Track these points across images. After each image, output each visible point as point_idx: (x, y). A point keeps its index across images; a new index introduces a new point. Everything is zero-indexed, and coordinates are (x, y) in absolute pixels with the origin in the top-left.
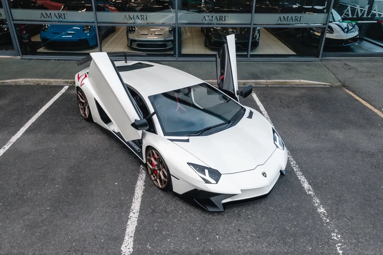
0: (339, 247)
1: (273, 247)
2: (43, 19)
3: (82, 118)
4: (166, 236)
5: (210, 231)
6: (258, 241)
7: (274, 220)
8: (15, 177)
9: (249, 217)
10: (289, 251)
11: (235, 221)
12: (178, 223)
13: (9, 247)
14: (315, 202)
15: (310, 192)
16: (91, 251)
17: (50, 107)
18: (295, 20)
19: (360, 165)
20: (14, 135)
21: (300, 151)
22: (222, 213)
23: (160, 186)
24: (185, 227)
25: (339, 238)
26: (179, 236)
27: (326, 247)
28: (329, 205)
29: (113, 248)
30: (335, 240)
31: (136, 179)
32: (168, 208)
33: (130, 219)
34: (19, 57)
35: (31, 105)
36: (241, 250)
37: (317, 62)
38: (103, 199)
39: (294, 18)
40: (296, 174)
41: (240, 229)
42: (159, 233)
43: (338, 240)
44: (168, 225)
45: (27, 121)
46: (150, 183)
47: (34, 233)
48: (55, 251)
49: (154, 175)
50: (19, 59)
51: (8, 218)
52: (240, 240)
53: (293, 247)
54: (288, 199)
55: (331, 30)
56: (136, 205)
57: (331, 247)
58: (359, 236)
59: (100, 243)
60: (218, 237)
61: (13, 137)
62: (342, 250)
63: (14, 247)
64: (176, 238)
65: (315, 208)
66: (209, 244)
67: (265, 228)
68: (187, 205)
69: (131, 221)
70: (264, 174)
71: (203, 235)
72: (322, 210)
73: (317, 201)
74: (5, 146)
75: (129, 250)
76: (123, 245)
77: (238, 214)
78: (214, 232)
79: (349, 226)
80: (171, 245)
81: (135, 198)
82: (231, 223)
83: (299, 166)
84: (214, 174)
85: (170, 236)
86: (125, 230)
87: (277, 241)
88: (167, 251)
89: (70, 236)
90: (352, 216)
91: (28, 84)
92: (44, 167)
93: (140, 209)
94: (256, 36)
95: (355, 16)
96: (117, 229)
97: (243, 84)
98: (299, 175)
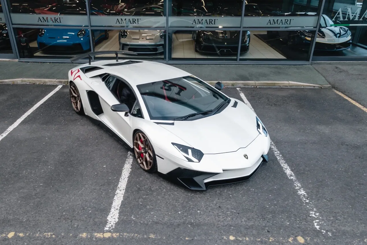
0: (317, 223)
1: (251, 222)
2: (40, 23)
3: (74, 112)
4: (150, 210)
5: (192, 207)
6: (237, 217)
7: (255, 199)
8: (11, 159)
9: (230, 197)
10: (267, 225)
11: (216, 199)
12: (162, 199)
13: (5, 214)
14: (296, 185)
15: (292, 178)
16: (80, 220)
17: (45, 102)
18: (285, 23)
19: (344, 156)
20: (11, 125)
21: (285, 143)
22: (204, 193)
23: (146, 168)
24: (168, 203)
25: (317, 215)
26: (162, 210)
27: (304, 223)
28: (310, 188)
29: (100, 218)
30: (313, 217)
31: (123, 163)
32: (153, 187)
33: (117, 195)
34: (17, 60)
35: (27, 101)
36: (221, 223)
37: (307, 65)
38: (92, 179)
39: (284, 21)
40: (279, 162)
41: (221, 206)
42: (143, 207)
43: (316, 217)
44: (152, 201)
45: (24, 114)
46: (136, 166)
47: (28, 203)
48: (47, 218)
49: (141, 159)
50: (17, 62)
51: (5, 191)
52: (220, 215)
53: (271, 222)
54: (269, 182)
55: (323, 35)
56: (123, 184)
57: (309, 223)
58: (337, 214)
59: (88, 213)
60: (199, 212)
61: (10, 127)
62: (319, 226)
63: (10, 214)
64: (159, 211)
65: (296, 190)
66: (190, 218)
67: (245, 206)
68: (171, 185)
69: (117, 197)
70: (246, 156)
71: (185, 210)
72: (302, 192)
73: (298, 185)
74: (2, 134)
75: (114, 220)
76: (109, 216)
77: (219, 194)
78: (196, 208)
79: (328, 206)
80: (154, 217)
81: (122, 178)
82: (213, 201)
83: (282, 155)
84: (196, 154)
85: (154, 209)
86: (112, 203)
87: (256, 216)
88: (150, 221)
89: (61, 207)
90: (332, 198)
91: (25, 83)
92: (38, 151)
93: (126, 187)
94: (246, 41)
95: (346, 19)
96: (104, 203)
97: (232, 85)
98: (282, 163)
